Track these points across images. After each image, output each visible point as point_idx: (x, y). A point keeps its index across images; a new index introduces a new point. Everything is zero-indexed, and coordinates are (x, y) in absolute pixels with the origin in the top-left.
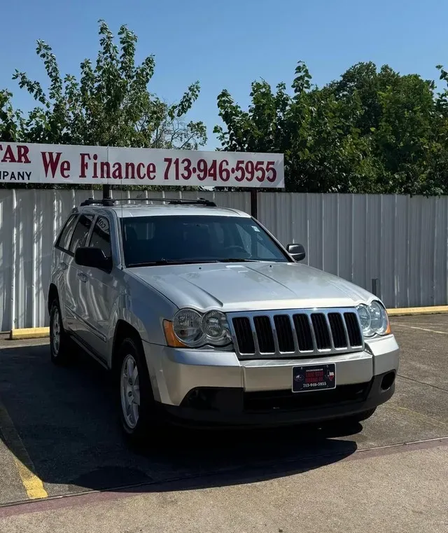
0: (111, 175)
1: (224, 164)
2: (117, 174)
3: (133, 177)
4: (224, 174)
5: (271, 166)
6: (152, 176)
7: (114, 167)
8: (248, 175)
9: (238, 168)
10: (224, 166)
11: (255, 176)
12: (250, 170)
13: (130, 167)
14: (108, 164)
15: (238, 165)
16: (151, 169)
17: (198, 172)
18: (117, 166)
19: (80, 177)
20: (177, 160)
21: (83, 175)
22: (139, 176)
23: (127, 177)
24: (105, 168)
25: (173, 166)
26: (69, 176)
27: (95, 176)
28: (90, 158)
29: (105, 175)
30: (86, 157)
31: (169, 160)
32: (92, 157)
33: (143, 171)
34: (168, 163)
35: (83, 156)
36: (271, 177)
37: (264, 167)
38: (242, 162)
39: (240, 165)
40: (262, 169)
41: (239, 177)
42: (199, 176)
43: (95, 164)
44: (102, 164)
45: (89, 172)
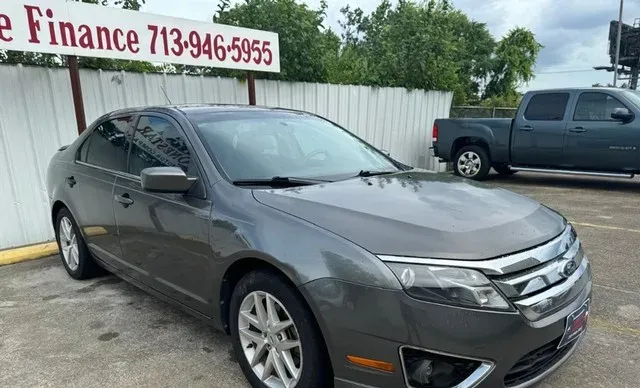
0: (77, 43)
1: (219, 39)
2: (86, 41)
3: (109, 48)
4: (220, 52)
5: (266, 47)
6: (134, 48)
7: (80, 30)
8: (245, 56)
9: (234, 47)
10: (219, 43)
11: (252, 58)
12: (246, 49)
13: (103, 33)
14: (70, 26)
15: (233, 43)
16: (133, 39)
17: (190, 47)
18: (84, 31)
19: (30, 41)
20: (164, 29)
21: (34, 39)
22: (118, 47)
23: (101, 47)
24: (67, 30)
25: (160, 37)
26: (11, 39)
27: (54, 42)
28: (41, 15)
29: (69, 41)
30: (35, 12)
31: (153, 28)
32: (44, 12)
33: (122, 40)
34: (152, 32)
35: (29, 9)
36: (267, 60)
37: (260, 46)
38: (238, 39)
39: (236, 43)
40: (258, 49)
41: (236, 57)
42: (192, 52)
43: (51, 24)
44: (62, 25)
45: (43, 34)
